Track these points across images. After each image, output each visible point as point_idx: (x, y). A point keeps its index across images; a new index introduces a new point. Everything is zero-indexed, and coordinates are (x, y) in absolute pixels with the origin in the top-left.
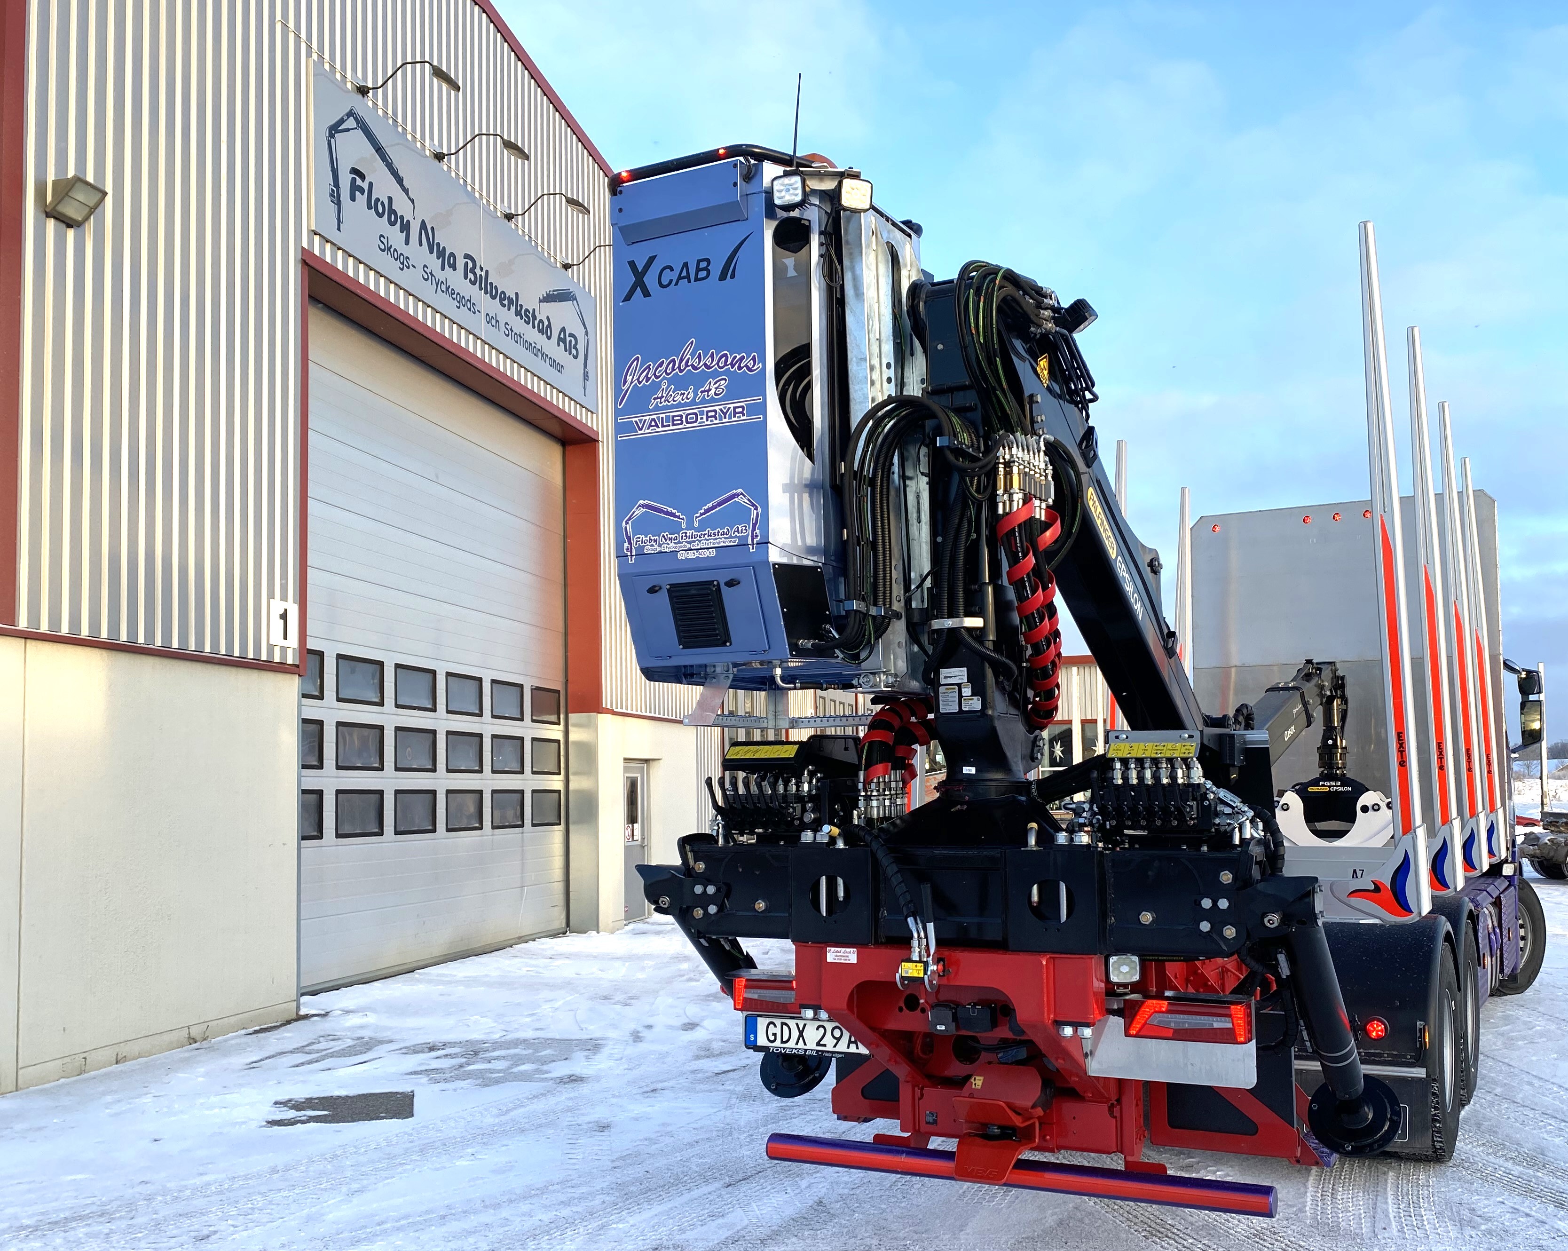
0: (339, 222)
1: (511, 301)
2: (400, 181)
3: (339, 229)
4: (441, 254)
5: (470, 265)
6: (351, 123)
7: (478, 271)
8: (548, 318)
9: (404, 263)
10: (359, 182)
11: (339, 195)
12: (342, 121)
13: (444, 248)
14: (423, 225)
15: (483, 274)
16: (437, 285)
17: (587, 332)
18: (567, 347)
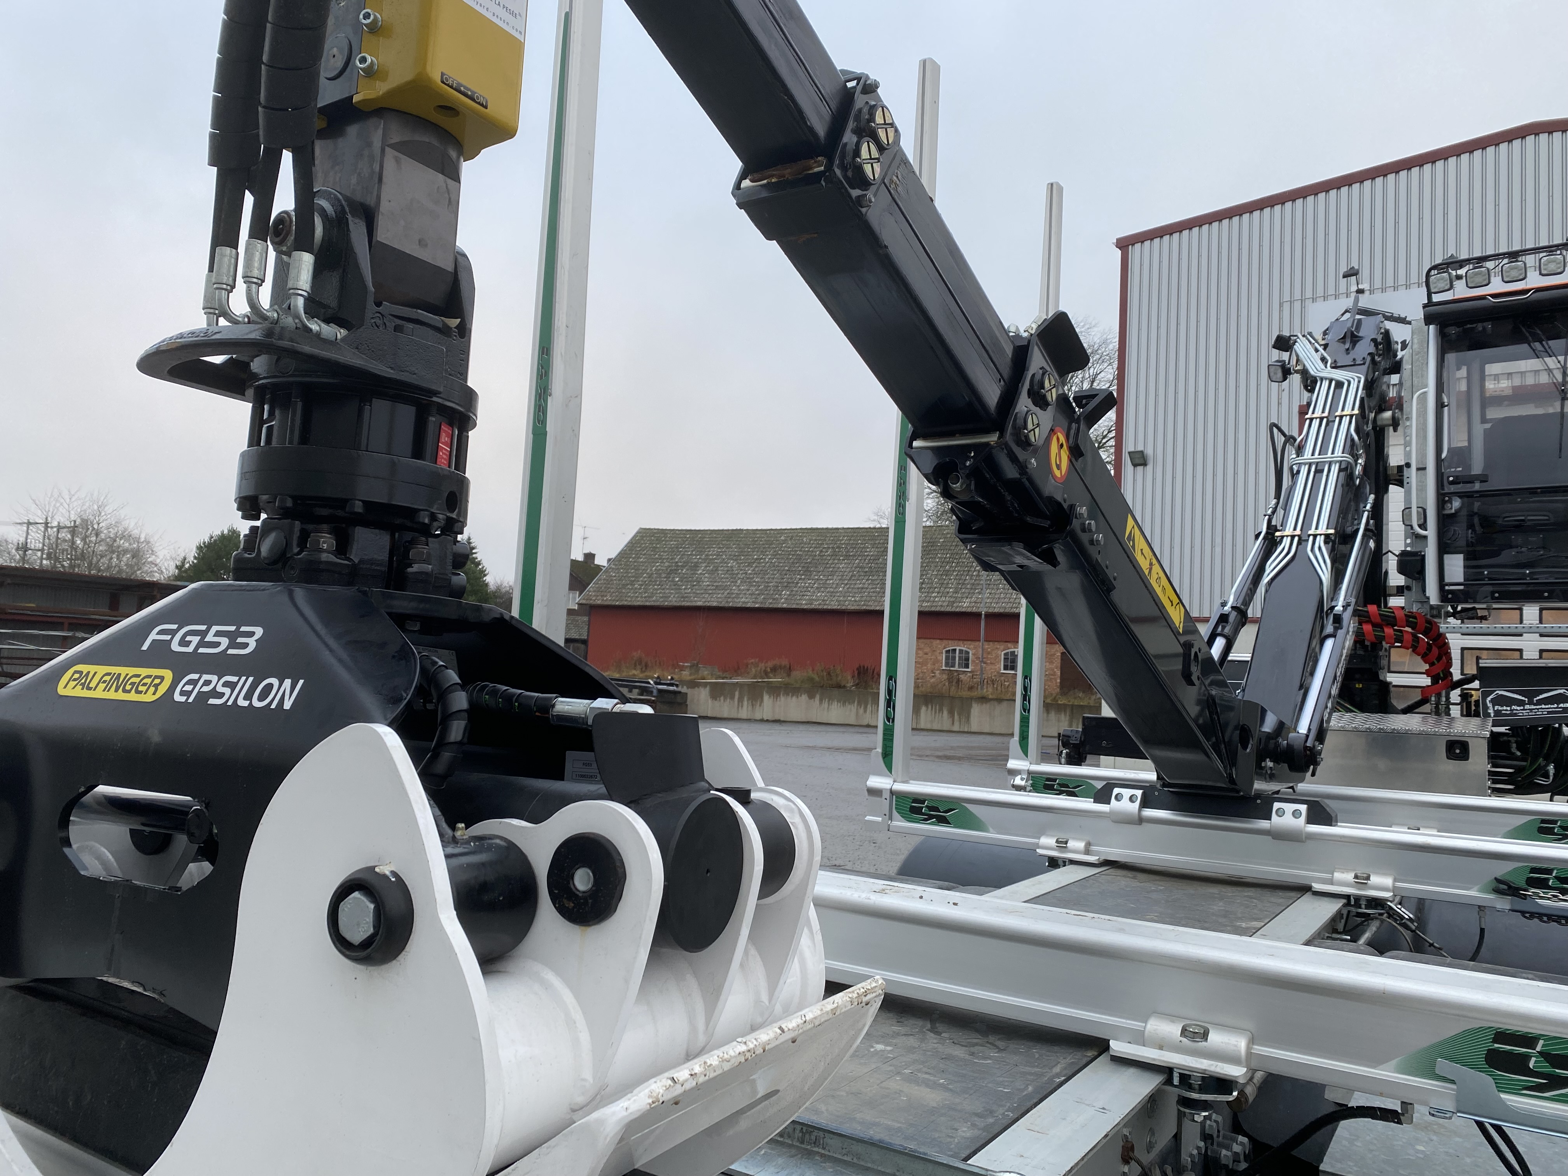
2: (1402, 321)
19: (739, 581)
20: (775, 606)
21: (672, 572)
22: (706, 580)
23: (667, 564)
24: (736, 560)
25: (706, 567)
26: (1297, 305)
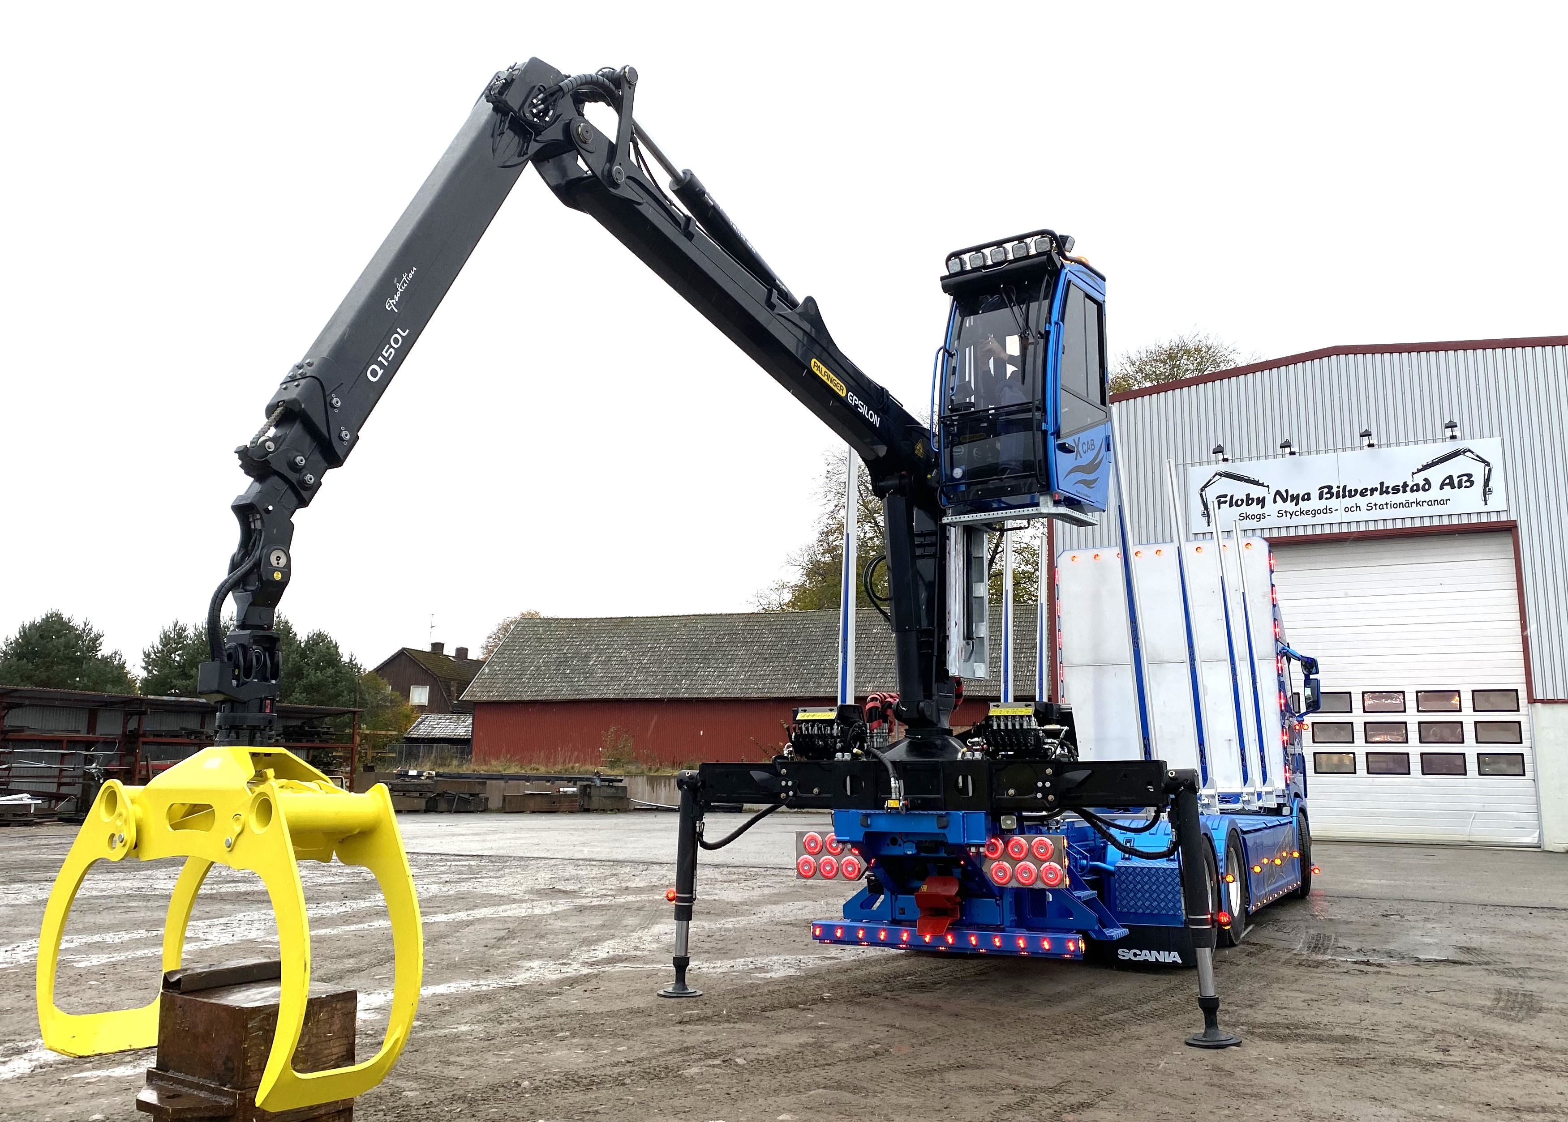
1: (1376, 489)
2: (1256, 483)
3: (1209, 526)
4: (1296, 499)
5: (1326, 490)
6: (1218, 477)
7: (1334, 490)
8: (1426, 480)
9: (1260, 517)
10: (1223, 499)
11: (1208, 513)
12: (1210, 480)
13: (1298, 495)
14: (1278, 493)
15: (1341, 489)
16: (1291, 515)
17: (1488, 464)
18: (1456, 484)
19: (635, 672)
20: (676, 696)
21: (560, 663)
22: (600, 671)
23: (555, 656)
24: (629, 649)
25: (598, 657)
26: (1181, 468)
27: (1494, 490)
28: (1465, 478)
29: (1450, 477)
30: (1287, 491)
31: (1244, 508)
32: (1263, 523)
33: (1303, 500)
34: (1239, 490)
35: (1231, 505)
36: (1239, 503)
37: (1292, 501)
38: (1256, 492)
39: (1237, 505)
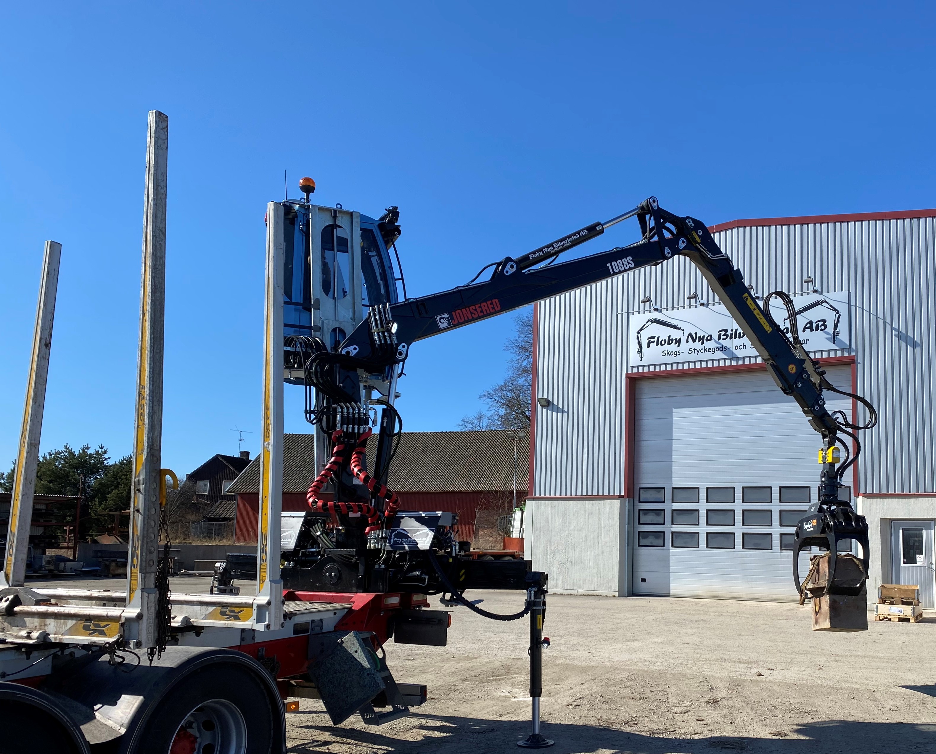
0: (641, 358)
2: (675, 327)
3: (641, 360)
4: (702, 340)
5: (723, 333)
6: (650, 323)
7: (729, 333)
10: (652, 340)
11: (641, 350)
12: (644, 326)
13: (704, 337)
14: (690, 335)
15: (734, 332)
16: (698, 352)
17: (838, 312)
18: (814, 328)
26: (625, 316)
27: (840, 332)
28: (821, 323)
29: (811, 322)
30: (696, 334)
31: (666, 347)
32: (679, 358)
33: (707, 340)
34: (663, 333)
35: (657, 345)
36: (663, 342)
37: (699, 341)
38: (675, 334)
39: (662, 345)
